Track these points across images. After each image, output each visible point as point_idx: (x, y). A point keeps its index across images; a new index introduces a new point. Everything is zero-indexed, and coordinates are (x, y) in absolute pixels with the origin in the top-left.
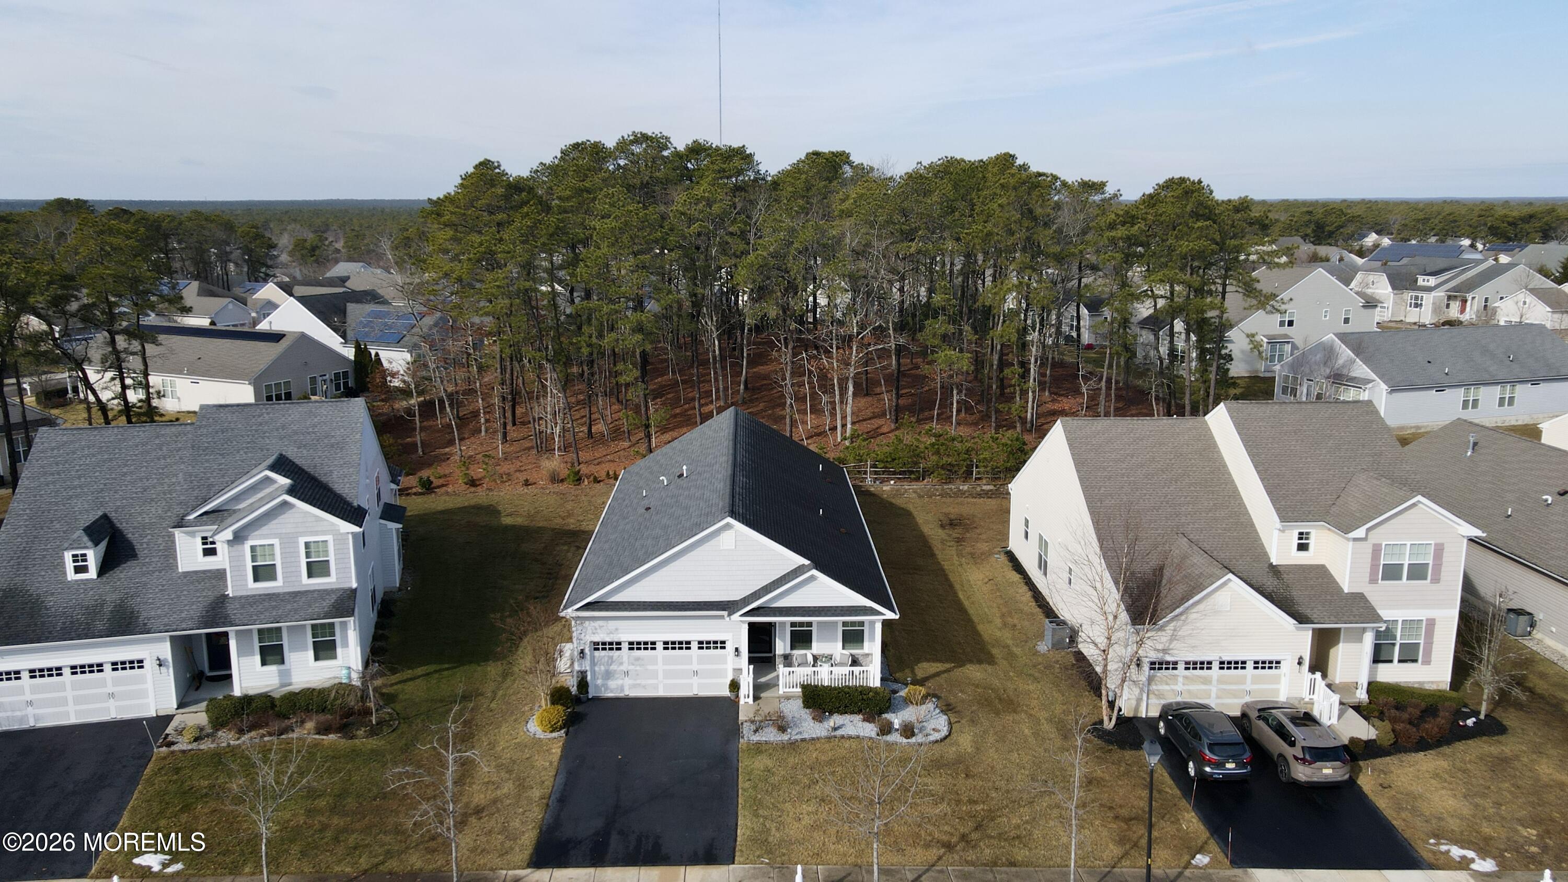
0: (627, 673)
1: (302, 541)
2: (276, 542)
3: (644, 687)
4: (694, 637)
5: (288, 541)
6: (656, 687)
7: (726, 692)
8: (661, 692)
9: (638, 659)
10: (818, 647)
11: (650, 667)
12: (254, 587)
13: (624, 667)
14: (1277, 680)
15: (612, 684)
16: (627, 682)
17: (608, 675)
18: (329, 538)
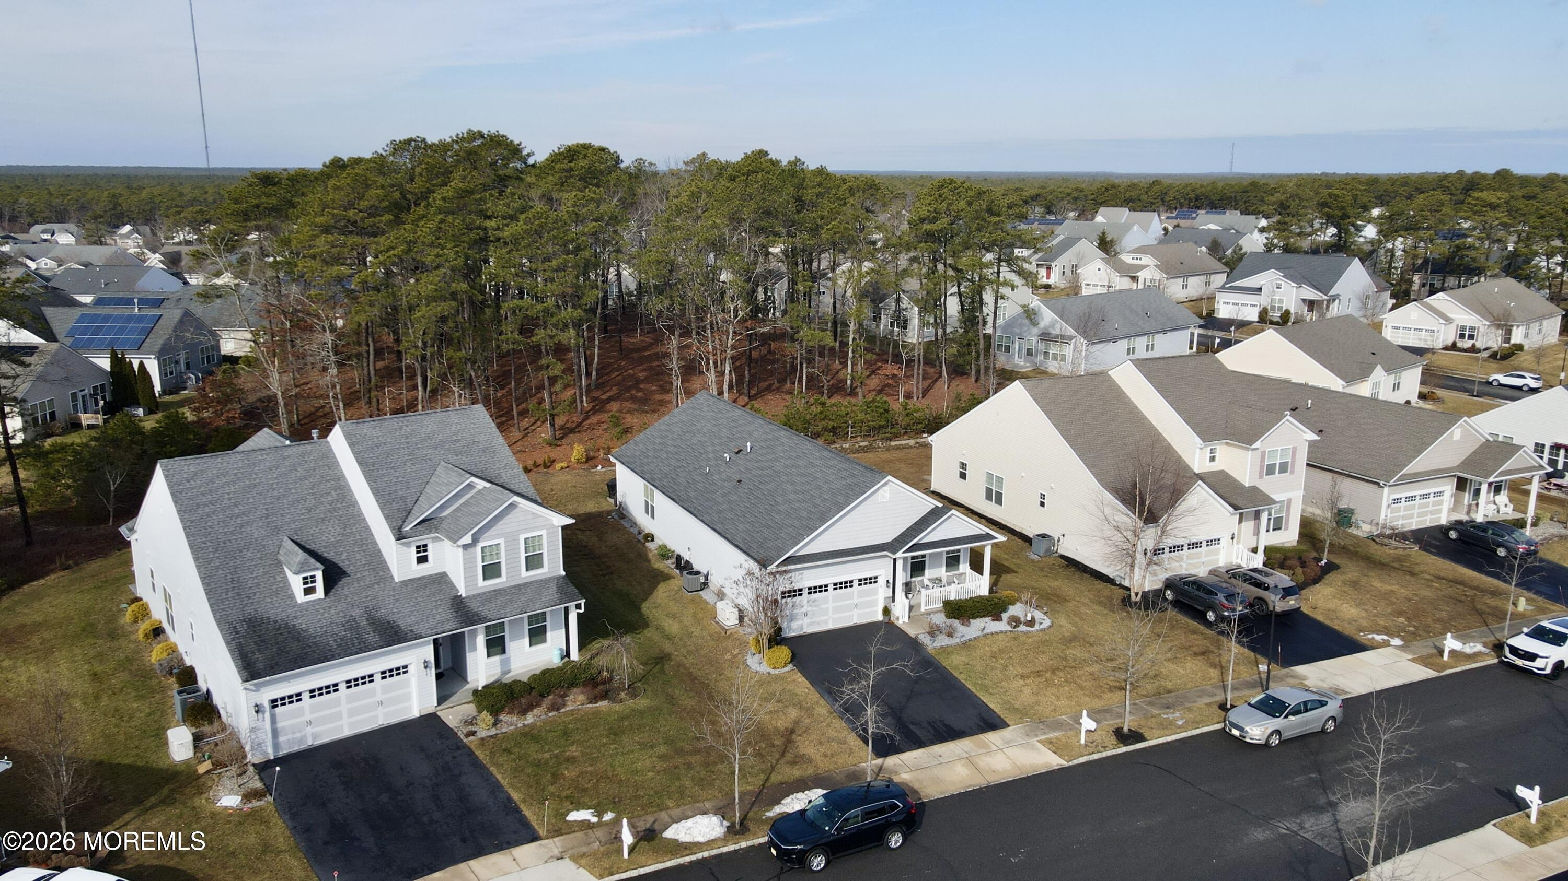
0: (806, 615)
1: (522, 537)
2: (501, 541)
3: (818, 623)
4: (855, 577)
5: (512, 540)
6: (826, 622)
7: (880, 617)
8: (831, 626)
9: (814, 601)
10: (929, 573)
11: (823, 606)
12: (484, 585)
13: (803, 610)
14: (1217, 552)
15: (794, 625)
16: (806, 621)
17: (792, 618)
18: (543, 532)
